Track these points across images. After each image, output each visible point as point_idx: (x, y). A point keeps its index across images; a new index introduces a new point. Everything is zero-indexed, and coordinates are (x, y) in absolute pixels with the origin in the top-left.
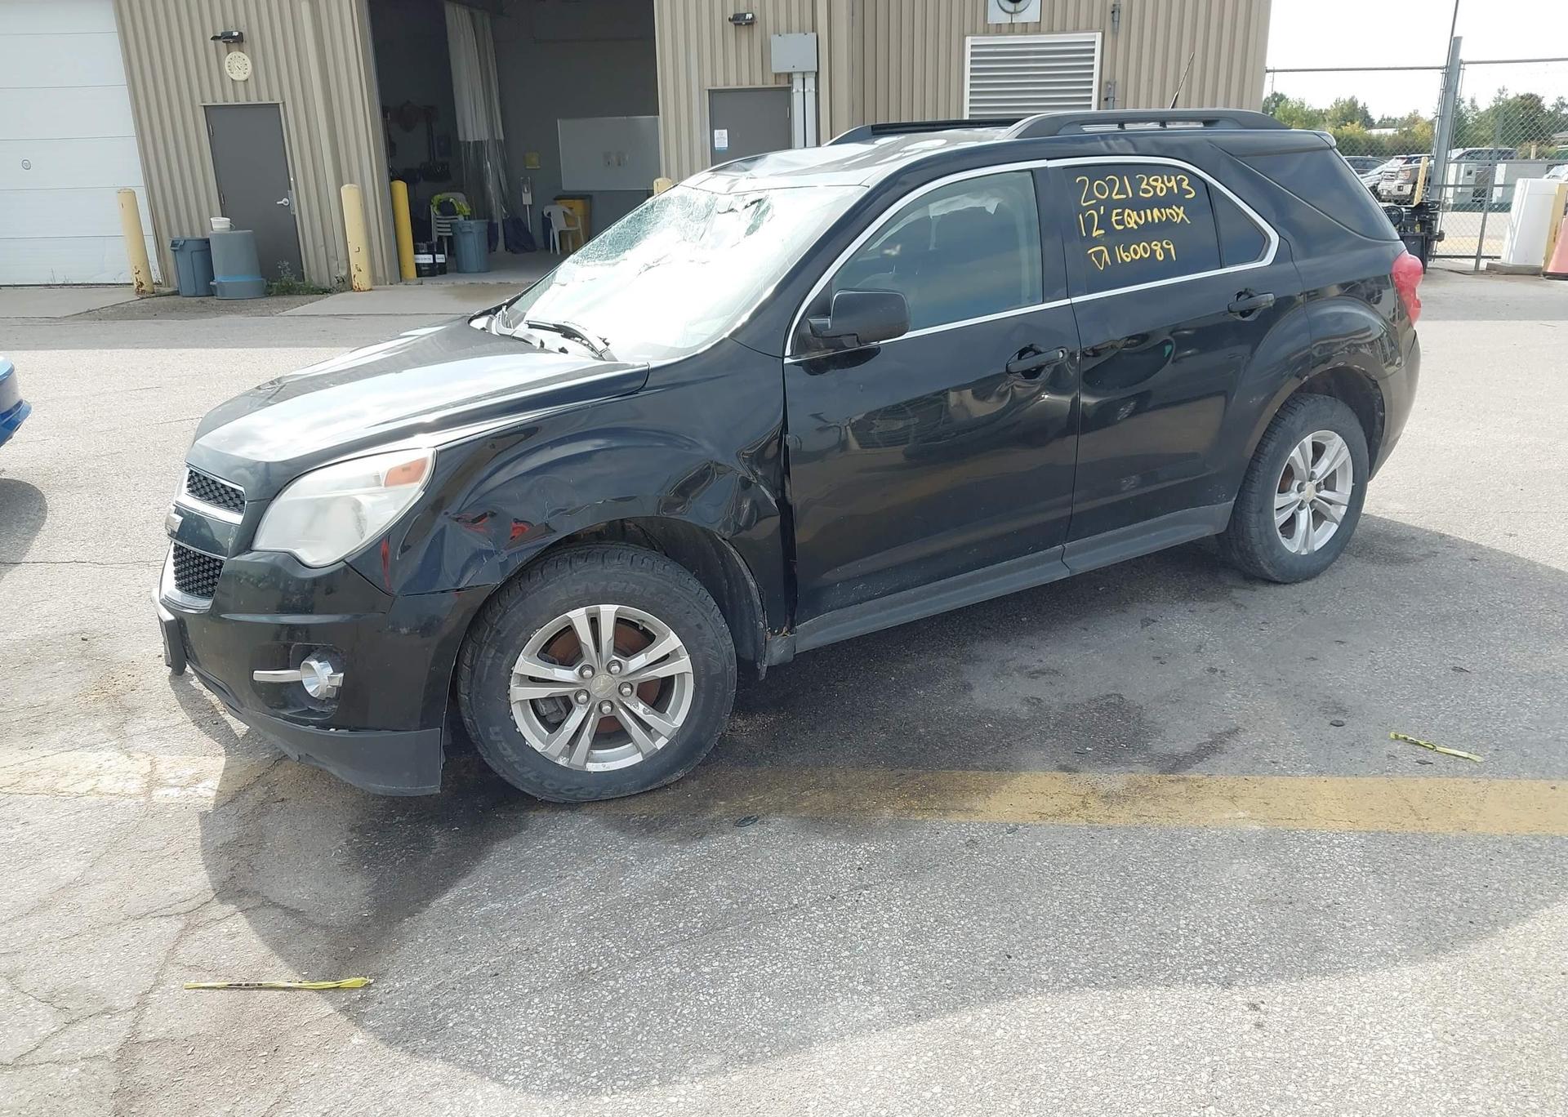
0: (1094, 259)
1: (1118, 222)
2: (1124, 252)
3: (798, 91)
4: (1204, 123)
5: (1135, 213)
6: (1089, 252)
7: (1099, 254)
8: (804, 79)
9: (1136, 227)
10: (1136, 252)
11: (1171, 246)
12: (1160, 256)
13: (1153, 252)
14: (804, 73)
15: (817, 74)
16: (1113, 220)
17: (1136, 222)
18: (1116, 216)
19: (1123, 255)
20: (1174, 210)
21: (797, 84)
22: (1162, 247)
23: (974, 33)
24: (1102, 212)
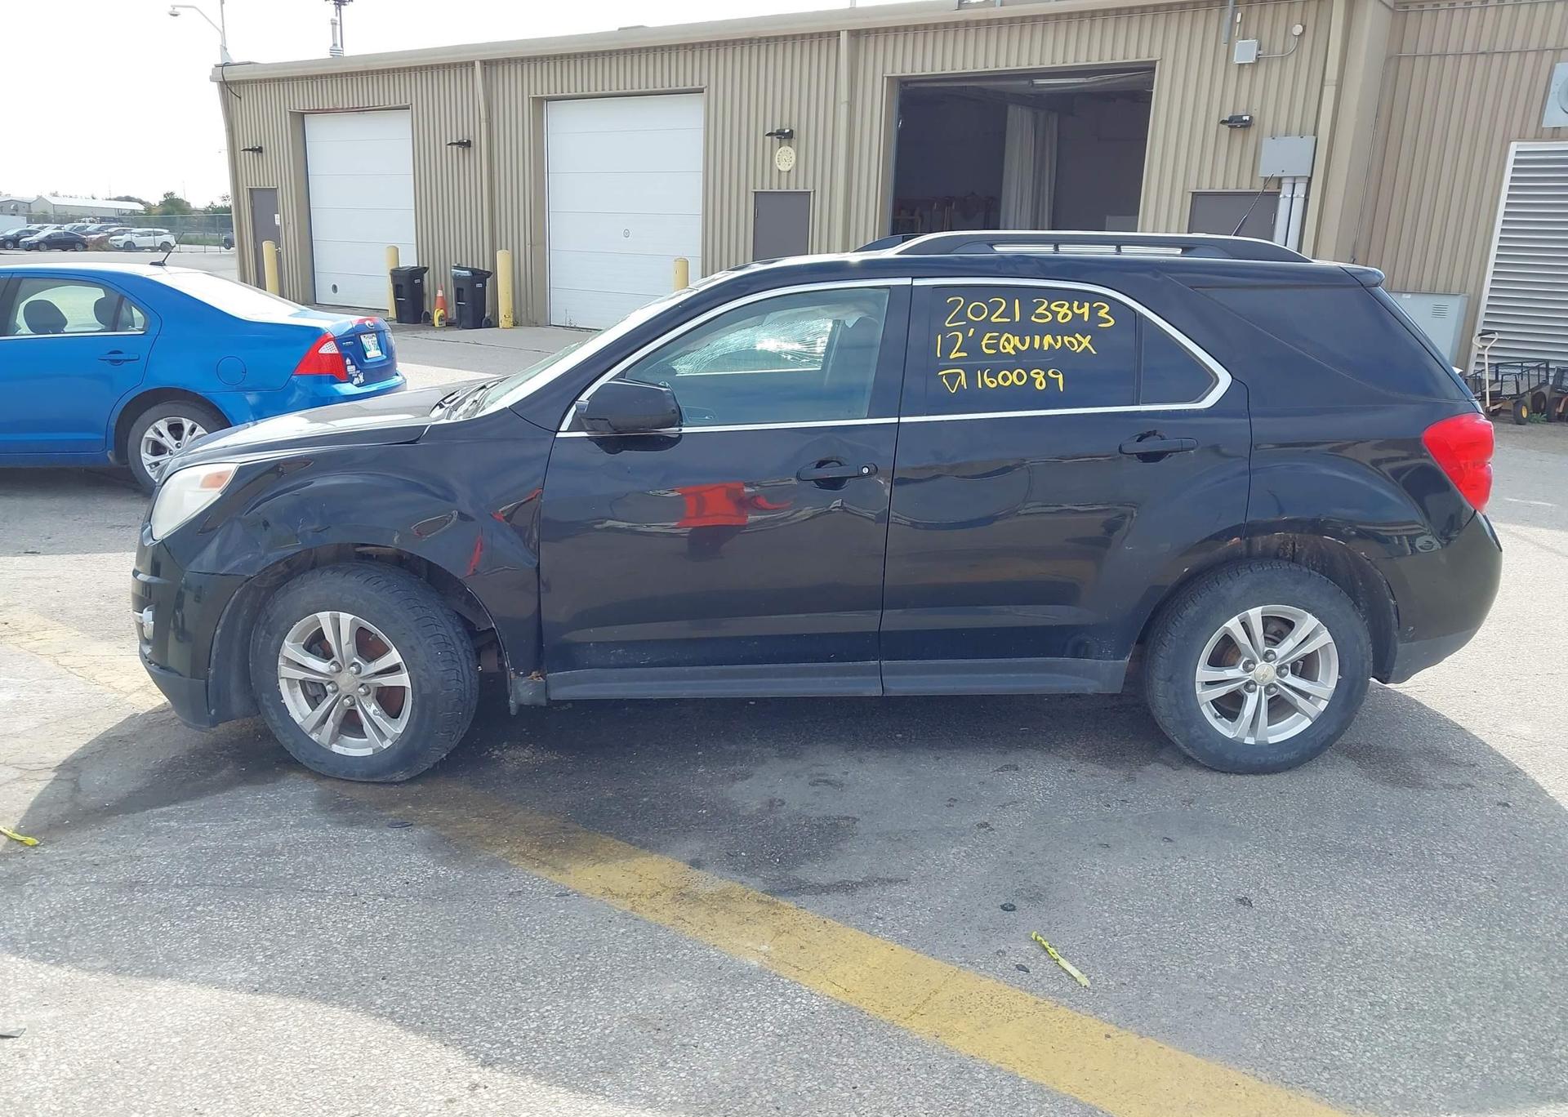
0: (944, 380)
1: (988, 346)
2: (988, 378)
3: (1285, 197)
4: (1182, 249)
5: (1017, 338)
6: (940, 373)
7: (953, 378)
8: (1294, 185)
9: (1013, 353)
10: (1005, 378)
11: (1060, 377)
12: (1041, 384)
13: (1031, 380)
14: (1295, 178)
15: (1310, 179)
16: (983, 343)
17: (1015, 348)
18: (988, 340)
19: (987, 381)
20: (1076, 338)
21: (1286, 190)
22: (1046, 377)
23: (1521, 138)
24: (970, 334)
